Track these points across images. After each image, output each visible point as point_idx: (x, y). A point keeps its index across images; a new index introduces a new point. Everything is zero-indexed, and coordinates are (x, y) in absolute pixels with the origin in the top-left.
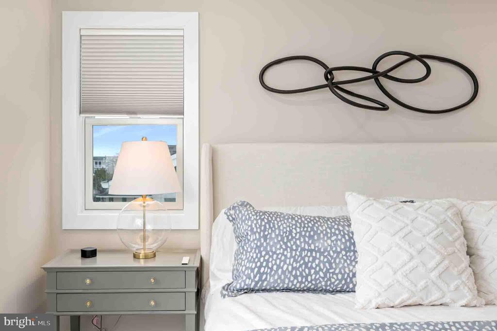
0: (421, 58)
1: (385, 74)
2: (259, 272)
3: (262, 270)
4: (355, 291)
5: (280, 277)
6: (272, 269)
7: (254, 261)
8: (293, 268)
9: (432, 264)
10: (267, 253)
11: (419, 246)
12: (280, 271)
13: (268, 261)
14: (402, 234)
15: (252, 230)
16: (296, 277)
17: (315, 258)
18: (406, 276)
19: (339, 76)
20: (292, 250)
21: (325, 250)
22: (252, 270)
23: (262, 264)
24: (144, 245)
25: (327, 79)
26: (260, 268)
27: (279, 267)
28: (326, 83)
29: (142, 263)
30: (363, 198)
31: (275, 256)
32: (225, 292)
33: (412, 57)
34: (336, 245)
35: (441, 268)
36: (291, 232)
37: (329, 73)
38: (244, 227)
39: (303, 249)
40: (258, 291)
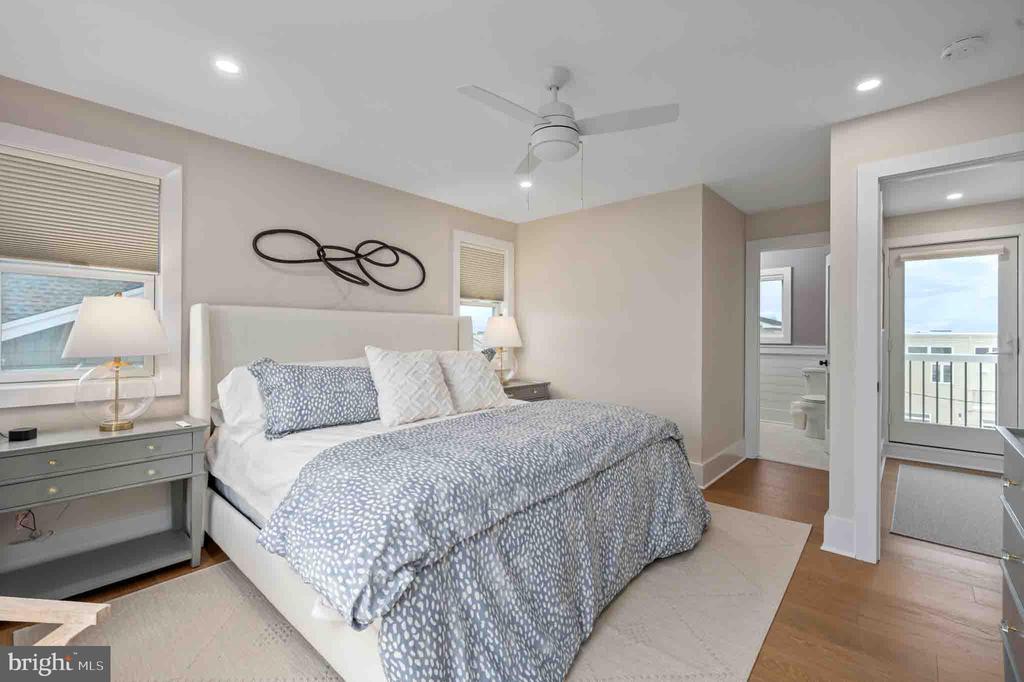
0: (394, 249)
1: (365, 257)
2: (300, 414)
3: (303, 412)
4: (379, 419)
5: (318, 416)
6: (311, 410)
7: (294, 407)
8: (330, 408)
9: (432, 390)
10: (305, 398)
11: (423, 379)
12: (319, 411)
13: (307, 405)
14: (411, 373)
15: (286, 381)
16: (332, 414)
17: (346, 398)
18: (417, 400)
19: (330, 253)
20: (327, 394)
21: (353, 391)
22: (294, 414)
23: (301, 407)
24: (117, 417)
25: (319, 254)
26: (300, 411)
27: (317, 408)
28: (318, 258)
29: (114, 434)
30: (379, 350)
31: (313, 400)
32: (269, 436)
33: (385, 246)
34: (360, 387)
35: (437, 391)
36: (322, 381)
37: (321, 249)
38: (274, 381)
39: (336, 392)
40: (298, 431)
